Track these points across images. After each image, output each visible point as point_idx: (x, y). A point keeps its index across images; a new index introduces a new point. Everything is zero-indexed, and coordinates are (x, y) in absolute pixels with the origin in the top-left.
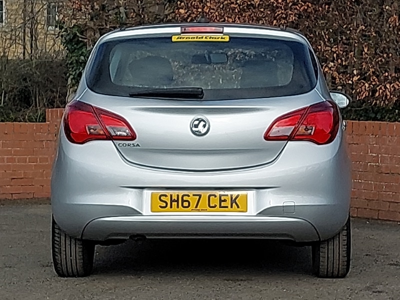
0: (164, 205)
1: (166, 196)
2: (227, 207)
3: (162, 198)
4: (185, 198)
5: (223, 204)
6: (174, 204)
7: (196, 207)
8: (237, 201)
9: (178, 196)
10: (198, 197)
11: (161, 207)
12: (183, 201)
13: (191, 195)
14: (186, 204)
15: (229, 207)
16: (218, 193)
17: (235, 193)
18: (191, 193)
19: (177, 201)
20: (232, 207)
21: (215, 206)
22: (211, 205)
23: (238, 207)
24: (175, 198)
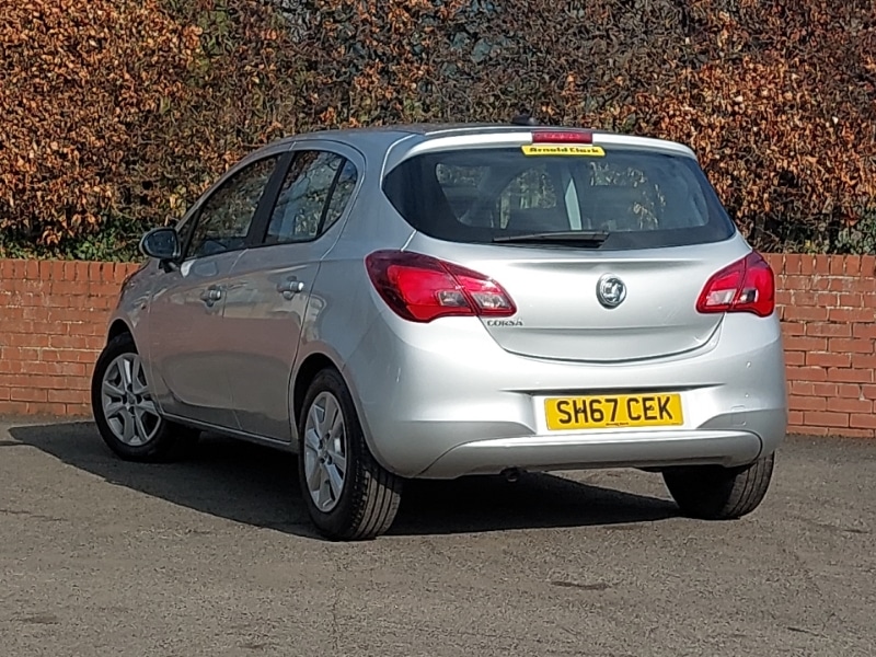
0: (566, 417)
1: (566, 403)
2: (655, 418)
3: (563, 407)
4: (595, 406)
5: (650, 413)
6: (581, 416)
7: (613, 419)
8: (668, 407)
9: (584, 402)
10: (613, 404)
11: (562, 421)
12: (593, 411)
13: (603, 401)
14: (597, 415)
15: (658, 417)
16: (640, 397)
17: (663, 395)
18: (602, 398)
19: (585, 411)
20: (662, 417)
21: (638, 418)
22: (634, 415)
23: (671, 417)
24: (580, 405)
